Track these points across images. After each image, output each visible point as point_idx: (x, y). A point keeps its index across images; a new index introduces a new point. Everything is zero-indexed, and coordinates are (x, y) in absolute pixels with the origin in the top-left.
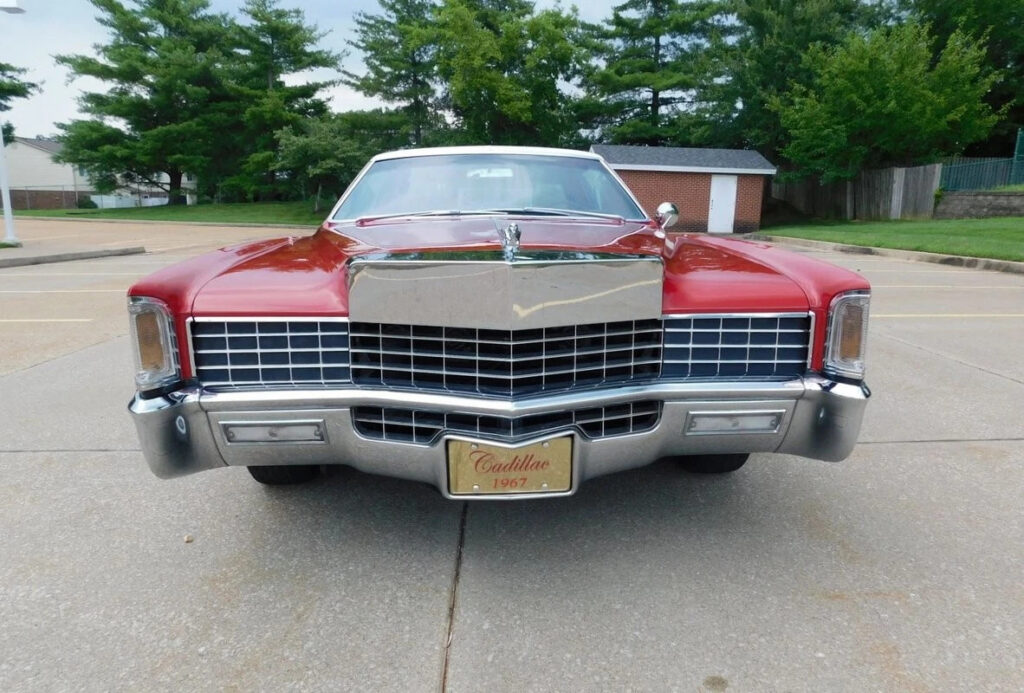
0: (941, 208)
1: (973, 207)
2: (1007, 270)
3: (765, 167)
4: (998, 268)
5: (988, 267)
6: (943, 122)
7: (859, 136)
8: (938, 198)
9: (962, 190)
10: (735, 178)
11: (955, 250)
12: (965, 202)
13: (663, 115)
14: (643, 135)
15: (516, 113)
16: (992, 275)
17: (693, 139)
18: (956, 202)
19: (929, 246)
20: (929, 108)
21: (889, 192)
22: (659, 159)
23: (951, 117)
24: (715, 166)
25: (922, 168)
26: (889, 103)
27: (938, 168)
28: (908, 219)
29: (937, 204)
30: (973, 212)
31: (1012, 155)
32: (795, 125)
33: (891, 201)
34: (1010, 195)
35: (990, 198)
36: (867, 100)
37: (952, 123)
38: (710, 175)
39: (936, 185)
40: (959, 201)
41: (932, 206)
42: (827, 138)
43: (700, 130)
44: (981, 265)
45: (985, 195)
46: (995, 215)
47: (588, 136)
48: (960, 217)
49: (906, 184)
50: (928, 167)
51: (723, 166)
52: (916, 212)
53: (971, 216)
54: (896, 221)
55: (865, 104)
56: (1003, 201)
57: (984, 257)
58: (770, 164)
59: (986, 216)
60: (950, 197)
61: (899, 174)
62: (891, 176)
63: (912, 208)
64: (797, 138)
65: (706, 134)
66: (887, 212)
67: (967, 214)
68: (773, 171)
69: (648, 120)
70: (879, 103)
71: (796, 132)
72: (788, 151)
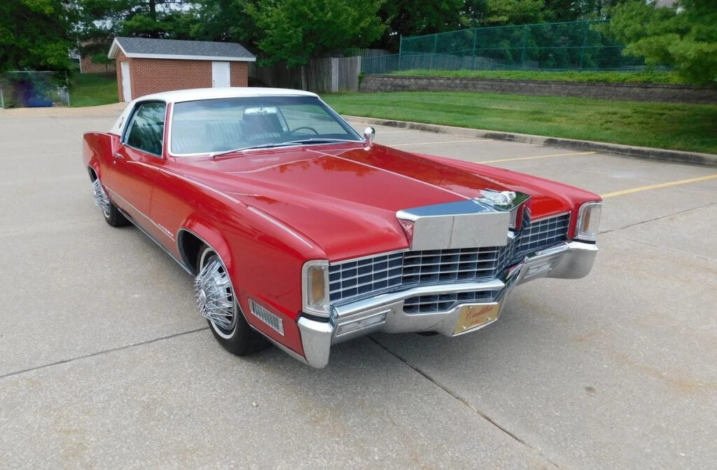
0: (363, 85)
1: (382, 84)
2: (424, 129)
3: (248, 56)
4: (418, 128)
5: (412, 127)
6: (358, 28)
7: (309, 35)
8: (360, 78)
9: (374, 74)
10: (228, 65)
11: (391, 116)
12: (376, 82)
13: (160, 12)
14: (149, 28)
15: (38, 6)
16: (417, 132)
17: (191, 33)
18: (372, 82)
19: (374, 114)
20: (350, 18)
21: (329, 74)
22: (172, 50)
23: (362, 24)
24: (214, 55)
25: (349, 58)
26: (327, 13)
27: (359, 58)
28: (343, 92)
29: (360, 83)
30: (382, 88)
31: (398, 51)
32: (268, 26)
33: (331, 80)
34: (402, 78)
35: (391, 79)
36: (313, 10)
37: (362, 29)
38: (210, 61)
39: (358, 71)
40: (373, 81)
41: (357, 85)
42: (290, 37)
43: (197, 26)
44: (408, 126)
45: (388, 77)
46: (395, 90)
47: (101, 27)
48: (375, 91)
49: (340, 69)
50: (353, 58)
51: (219, 55)
52: (348, 88)
53: (381, 90)
54: (336, 94)
55: (312, 14)
56: (399, 82)
57: (408, 121)
58: (250, 54)
59: (390, 91)
60: (367, 78)
61: (335, 62)
62: (330, 63)
63: (345, 84)
64: (271, 36)
65: (201, 30)
66: (329, 87)
67: (379, 89)
68: (254, 59)
69: (148, 16)
70: (321, 14)
71: (270, 31)
72: (262, 45)
